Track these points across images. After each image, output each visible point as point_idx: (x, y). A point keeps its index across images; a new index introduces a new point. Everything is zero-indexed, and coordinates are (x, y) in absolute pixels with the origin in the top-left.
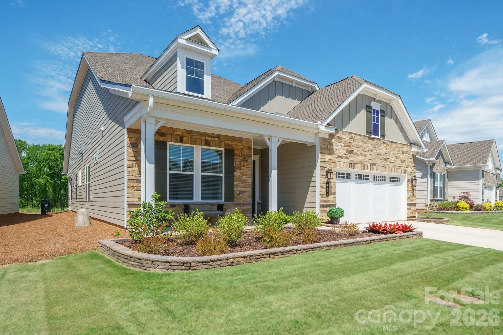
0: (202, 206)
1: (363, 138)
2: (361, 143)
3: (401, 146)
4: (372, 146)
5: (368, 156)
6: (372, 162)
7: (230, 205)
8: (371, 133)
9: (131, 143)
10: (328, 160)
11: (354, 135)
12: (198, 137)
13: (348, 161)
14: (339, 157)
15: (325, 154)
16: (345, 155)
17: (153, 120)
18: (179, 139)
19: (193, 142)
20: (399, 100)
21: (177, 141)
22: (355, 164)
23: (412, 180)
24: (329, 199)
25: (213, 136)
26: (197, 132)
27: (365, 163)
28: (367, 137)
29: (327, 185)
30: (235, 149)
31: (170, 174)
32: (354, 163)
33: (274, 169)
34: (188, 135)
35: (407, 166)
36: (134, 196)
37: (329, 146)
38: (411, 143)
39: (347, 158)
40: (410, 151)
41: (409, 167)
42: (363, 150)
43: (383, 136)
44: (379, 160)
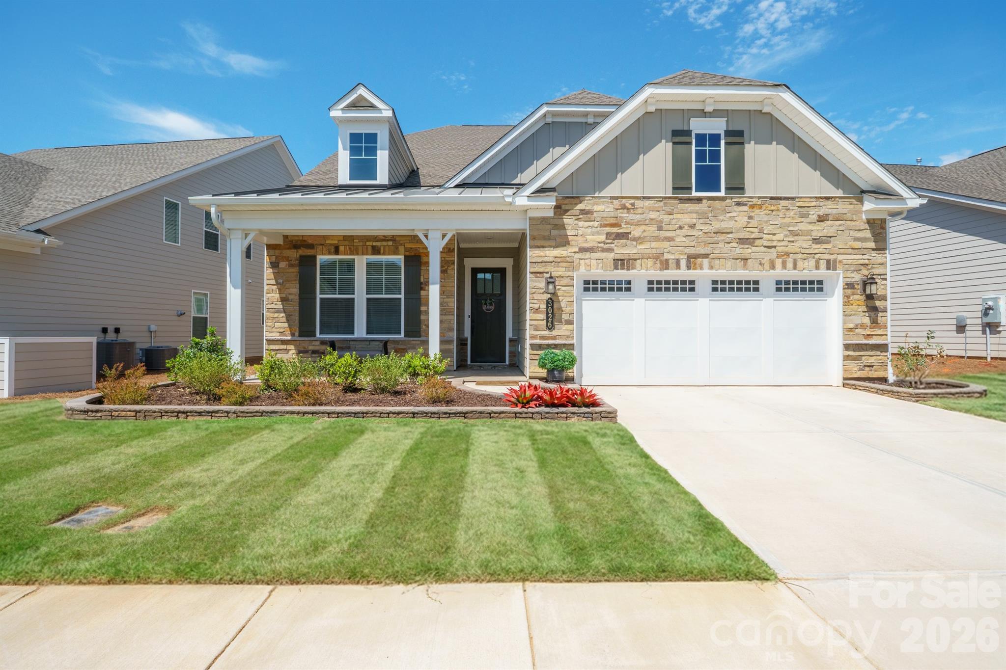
0: (368, 343)
1: (662, 203)
2: (653, 215)
3: (813, 204)
4: (695, 215)
5: (678, 240)
6: (692, 251)
7: (414, 342)
8: (690, 188)
9: (271, 263)
10: (551, 259)
11: (632, 201)
12: (361, 244)
13: (611, 255)
14: (583, 250)
15: (543, 247)
16: (602, 245)
17: (240, 234)
18: (333, 250)
19: (354, 251)
20: (787, 96)
21: (330, 253)
22: (635, 260)
23: (865, 284)
24: (554, 333)
25: (385, 239)
26: (358, 237)
27: (666, 256)
28: (676, 198)
29: (547, 307)
30: (422, 255)
31: (321, 299)
32: (629, 260)
33: (434, 284)
34: (347, 243)
35: (842, 251)
36: (274, 330)
37: (554, 232)
38: (863, 192)
39: (610, 250)
40: (861, 212)
41: (850, 251)
42: (660, 229)
43: (736, 188)
44: (721, 245)
